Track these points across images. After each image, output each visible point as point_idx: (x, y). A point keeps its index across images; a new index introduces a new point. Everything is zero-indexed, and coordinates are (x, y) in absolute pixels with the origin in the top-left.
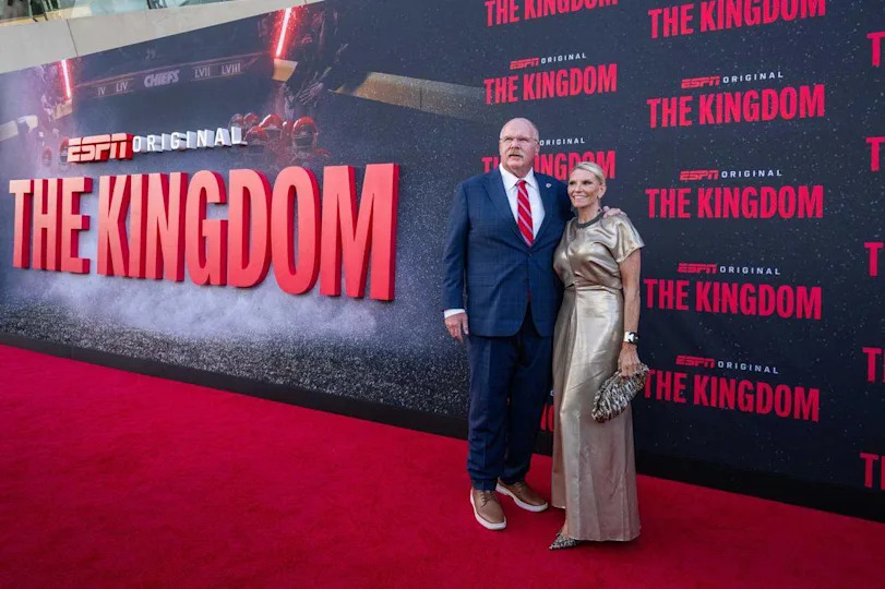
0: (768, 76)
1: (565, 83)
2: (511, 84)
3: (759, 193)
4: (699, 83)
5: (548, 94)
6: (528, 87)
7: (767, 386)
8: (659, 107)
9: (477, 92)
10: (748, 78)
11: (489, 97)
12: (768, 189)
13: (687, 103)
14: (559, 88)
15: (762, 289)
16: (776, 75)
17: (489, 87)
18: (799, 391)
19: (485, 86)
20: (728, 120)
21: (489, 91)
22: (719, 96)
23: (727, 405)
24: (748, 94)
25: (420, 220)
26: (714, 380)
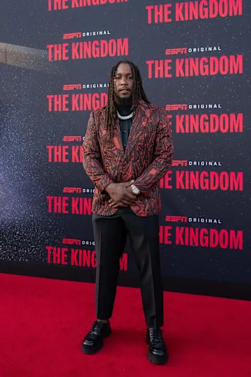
0: (213, 49)
1: (98, 49)
2: (64, 49)
3: (209, 118)
4: (175, 51)
5: (87, 56)
6: (74, 51)
7: (215, 230)
8: (153, 65)
9: (42, 53)
10: (202, 50)
11: (50, 57)
12: (214, 115)
13: (169, 63)
14: (94, 53)
15: (212, 173)
16: (217, 48)
17: (50, 50)
18: (232, 232)
19: (48, 49)
20: (192, 75)
21: (50, 53)
22: (187, 60)
23: (194, 244)
24: (202, 60)
25: (7, 136)
26: (187, 229)
